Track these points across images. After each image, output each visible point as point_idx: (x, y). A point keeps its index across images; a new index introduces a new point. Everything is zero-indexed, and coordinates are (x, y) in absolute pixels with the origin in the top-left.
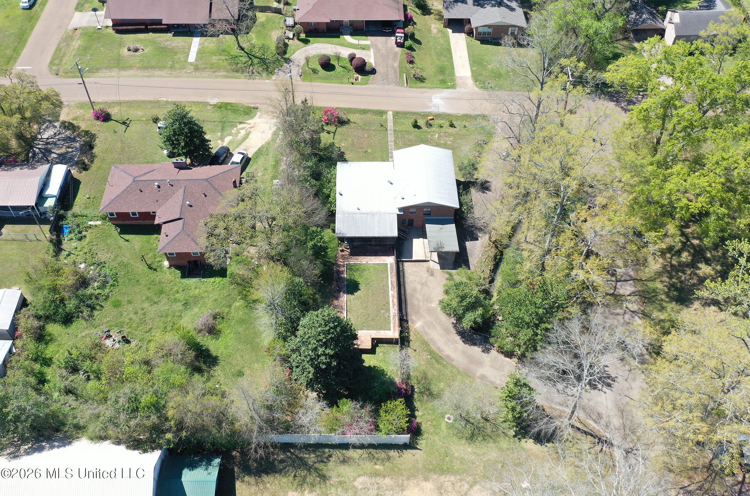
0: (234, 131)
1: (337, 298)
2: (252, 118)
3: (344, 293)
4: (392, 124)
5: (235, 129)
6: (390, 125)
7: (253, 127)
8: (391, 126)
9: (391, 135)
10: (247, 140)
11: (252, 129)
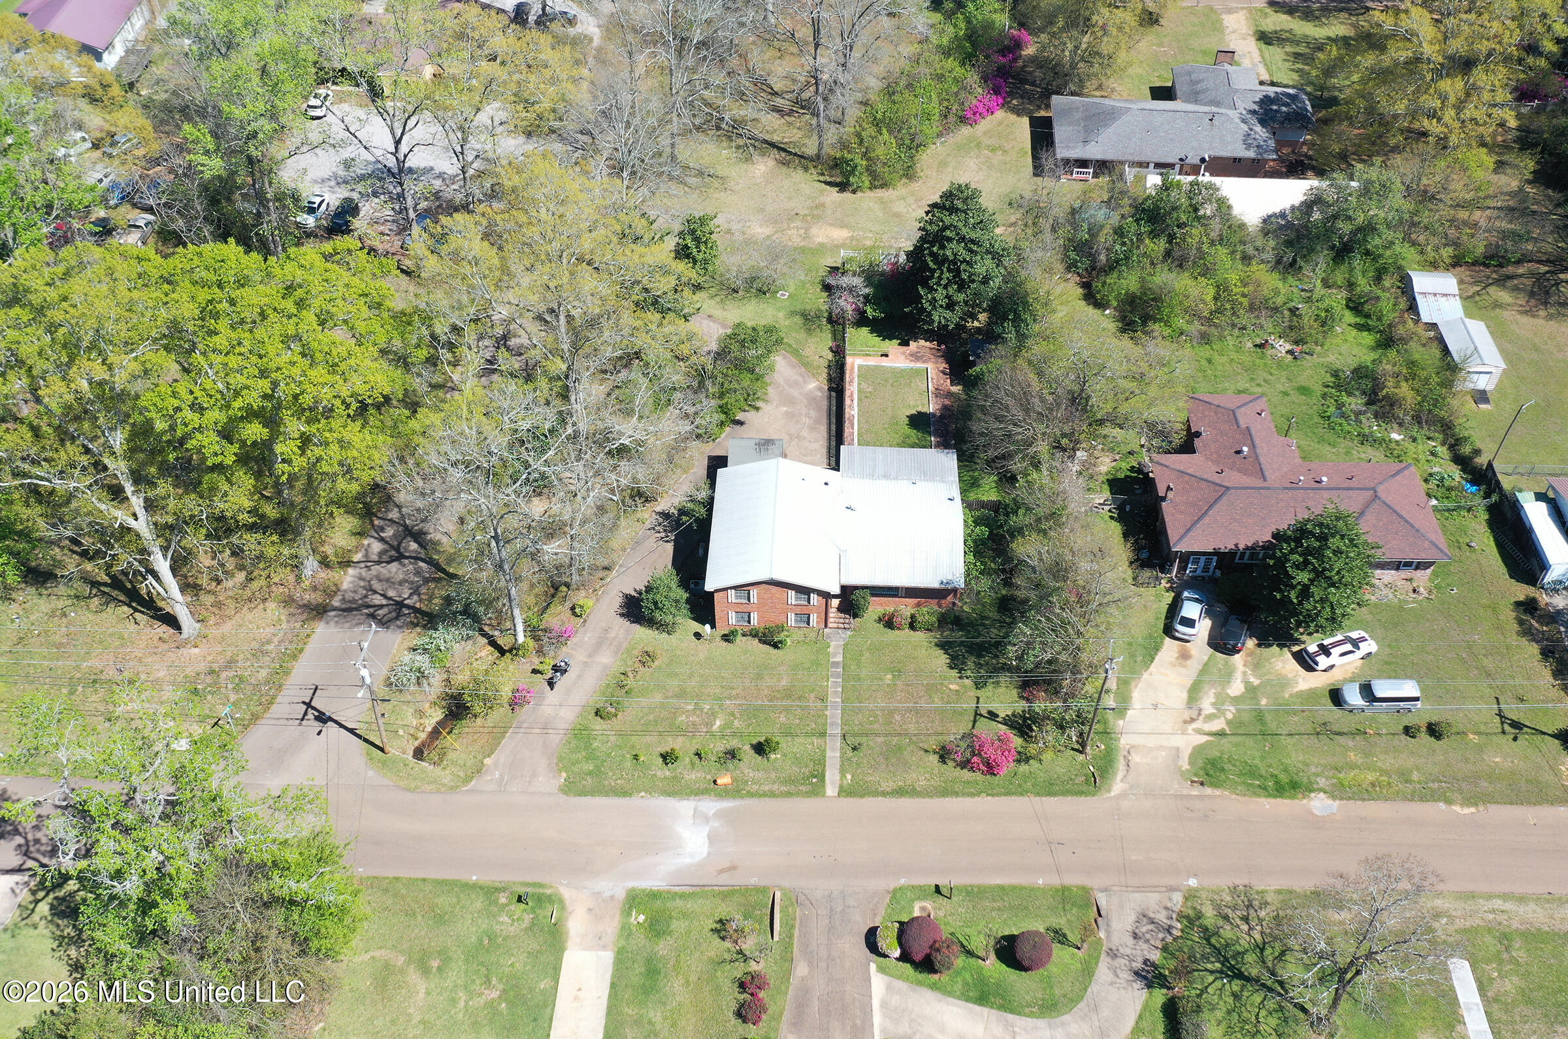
0: (1230, 712)
1: (945, 408)
2: (1198, 750)
3: (934, 415)
4: (829, 754)
5: (1230, 716)
6: (834, 753)
7: (1185, 722)
8: (833, 750)
9: (832, 724)
10: (1188, 682)
11: (1187, 717)
